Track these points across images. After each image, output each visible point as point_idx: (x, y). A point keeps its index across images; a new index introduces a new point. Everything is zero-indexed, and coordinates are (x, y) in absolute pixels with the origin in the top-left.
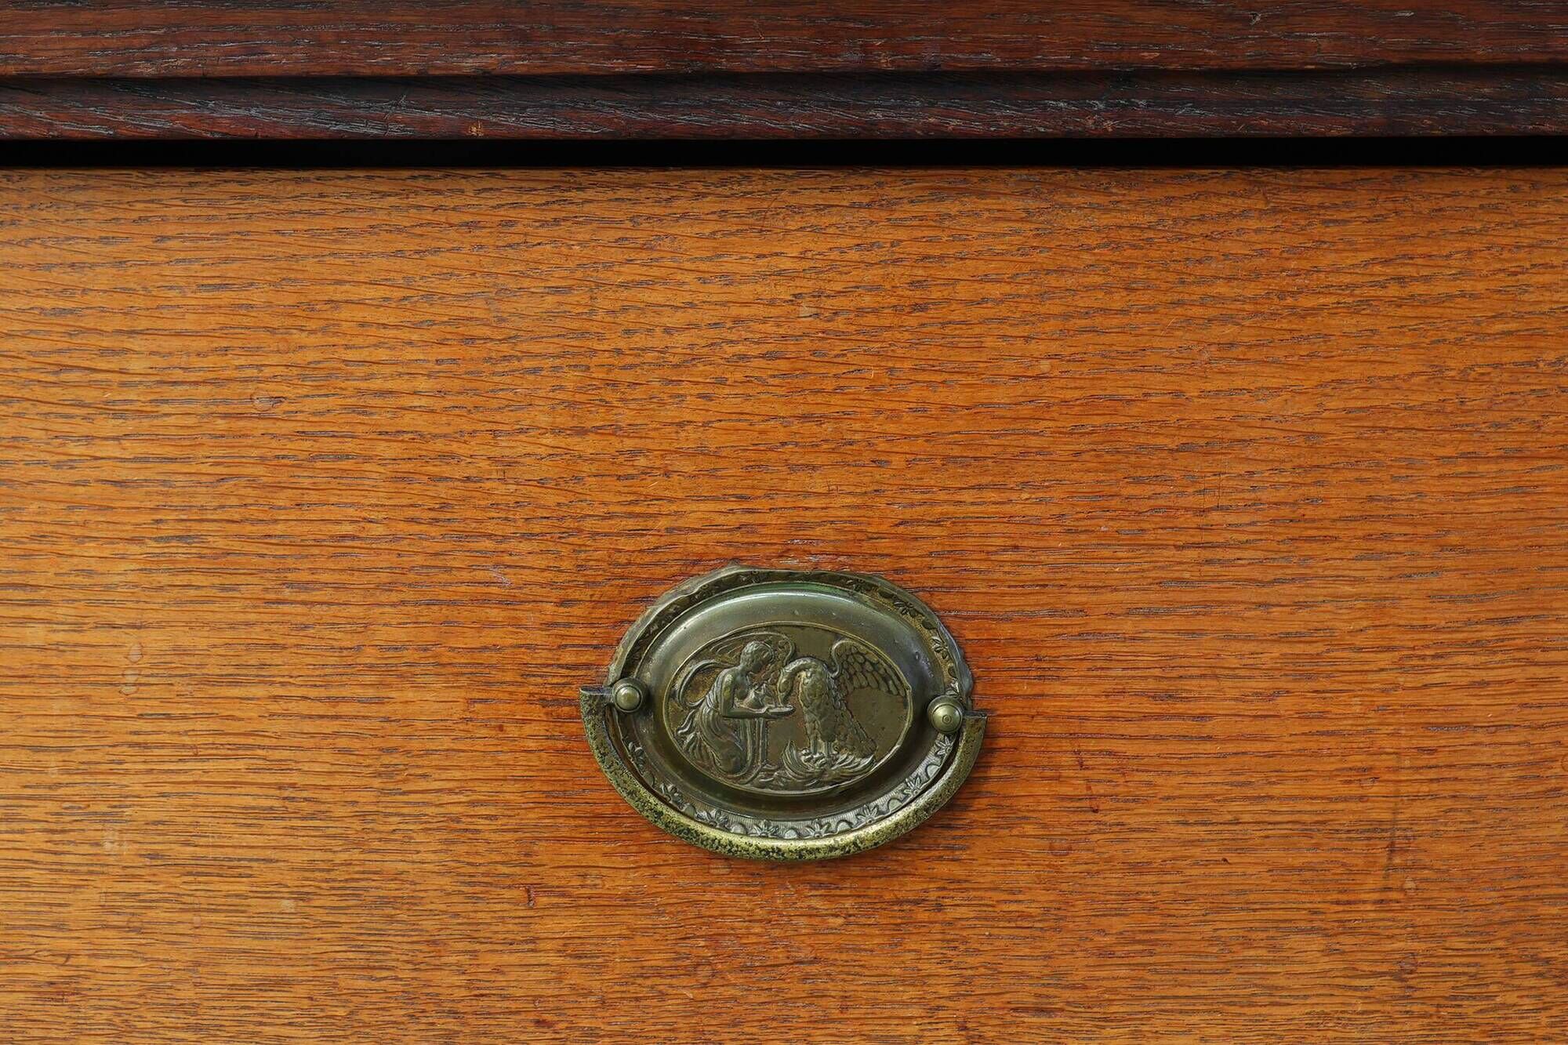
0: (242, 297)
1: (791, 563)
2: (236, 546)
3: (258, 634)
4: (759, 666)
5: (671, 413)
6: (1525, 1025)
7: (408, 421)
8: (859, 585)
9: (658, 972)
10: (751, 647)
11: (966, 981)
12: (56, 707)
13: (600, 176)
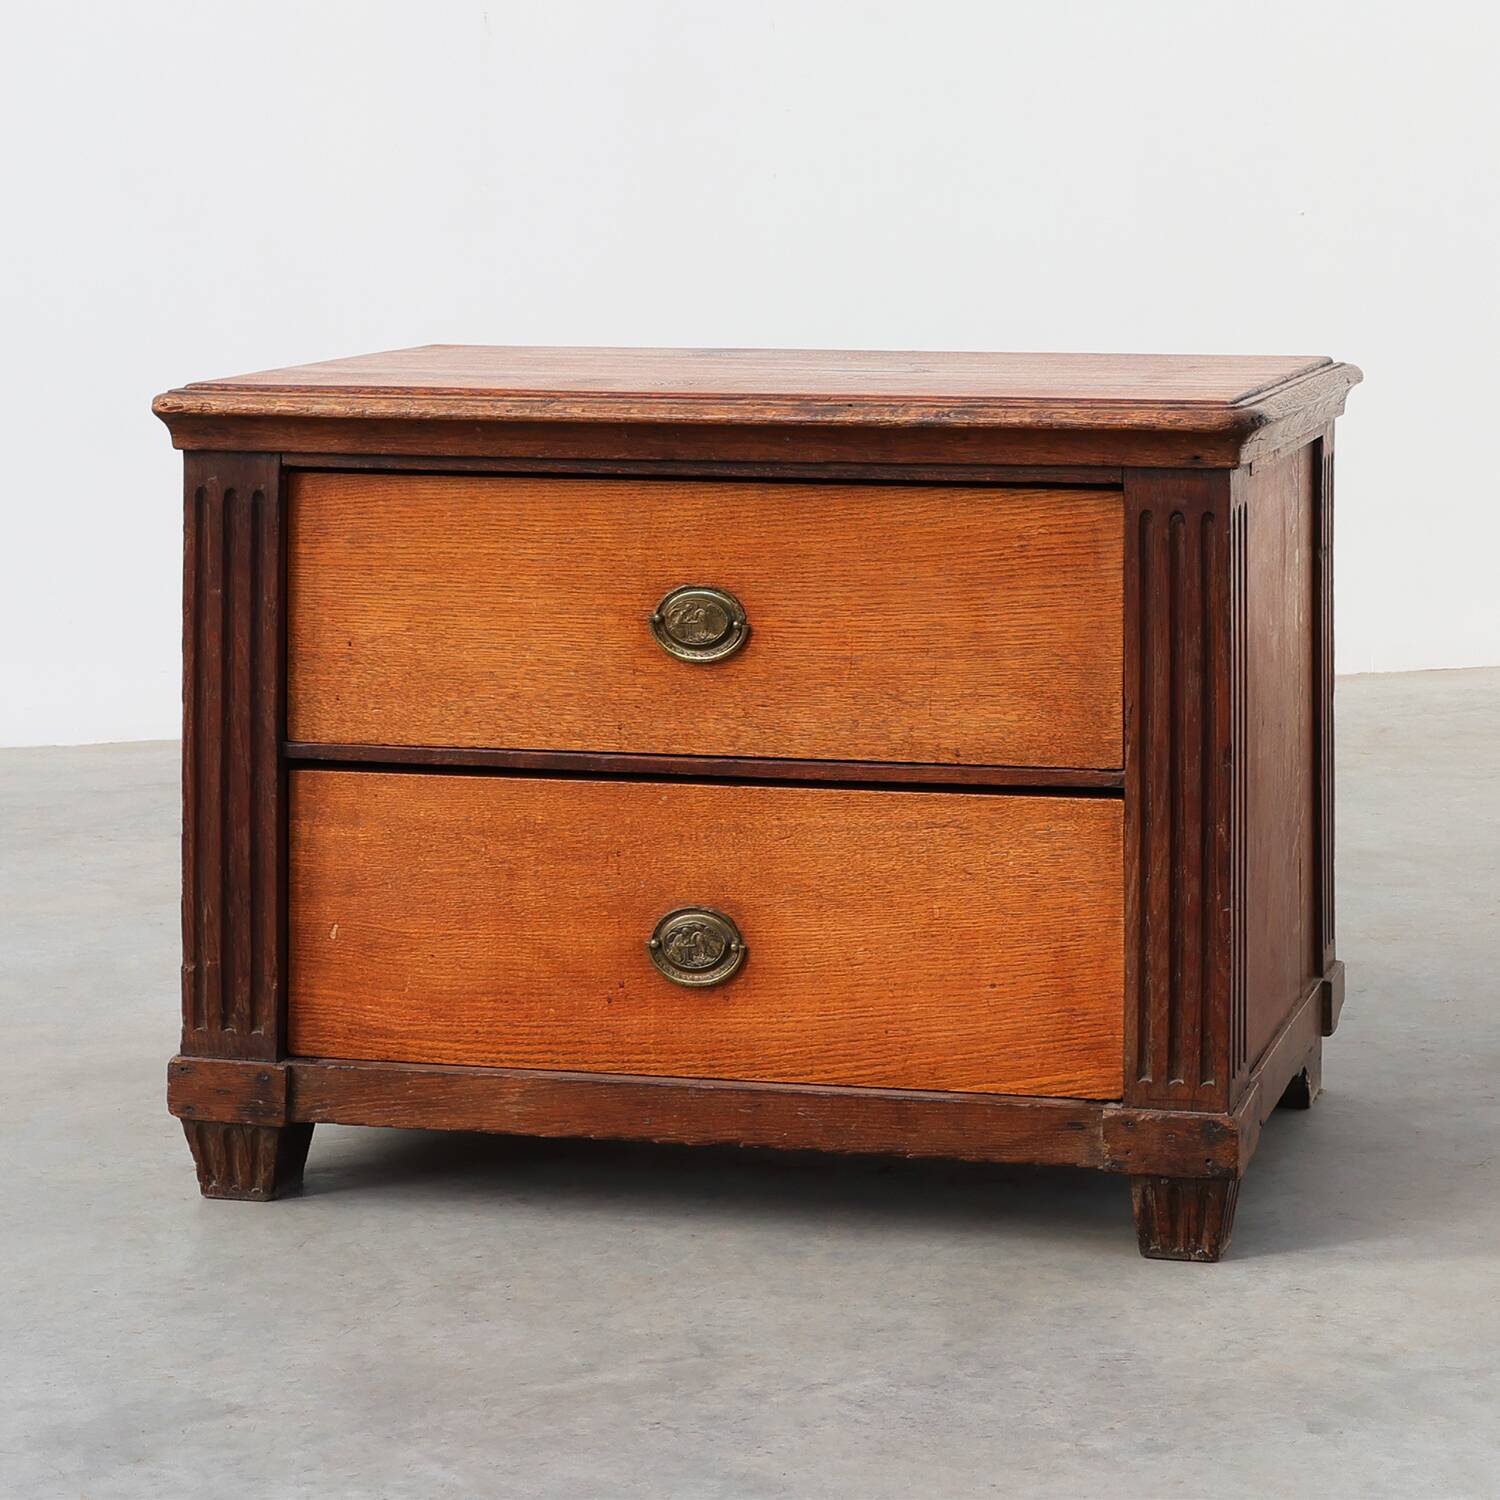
0: (564, 512)
1: (700, 585)
2: (561, 577)
3: (566, 601)
4: (689, 610)
5: (671, 544)
6: (885, 712)
7: (604, 545)
8: (716, 590)
9: (666, 694)
10: (688, 605)
11: (745, 697)
12: (515, 620)
13: (653, 483)
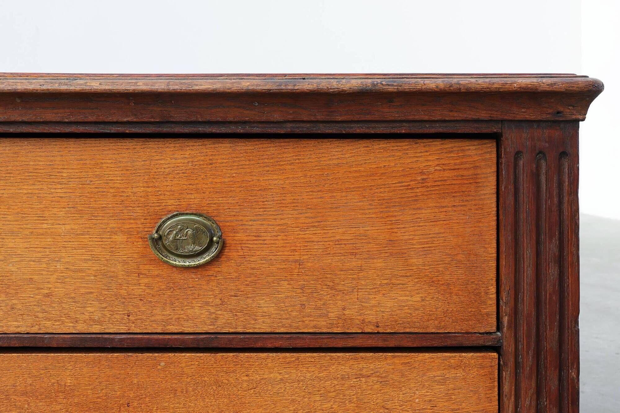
0: (85, 162)
1: (188, 212)
2: (83, 209)
3: (87, 225)
4: (181, 230)
5: (165, 184)
6: (325, 298)
7: (116, 185)
8: (200, 215)
9: (163, 290)
10: (179, 227)
11: (221, 291)
12: (49, 240)
13: (152, 140)
